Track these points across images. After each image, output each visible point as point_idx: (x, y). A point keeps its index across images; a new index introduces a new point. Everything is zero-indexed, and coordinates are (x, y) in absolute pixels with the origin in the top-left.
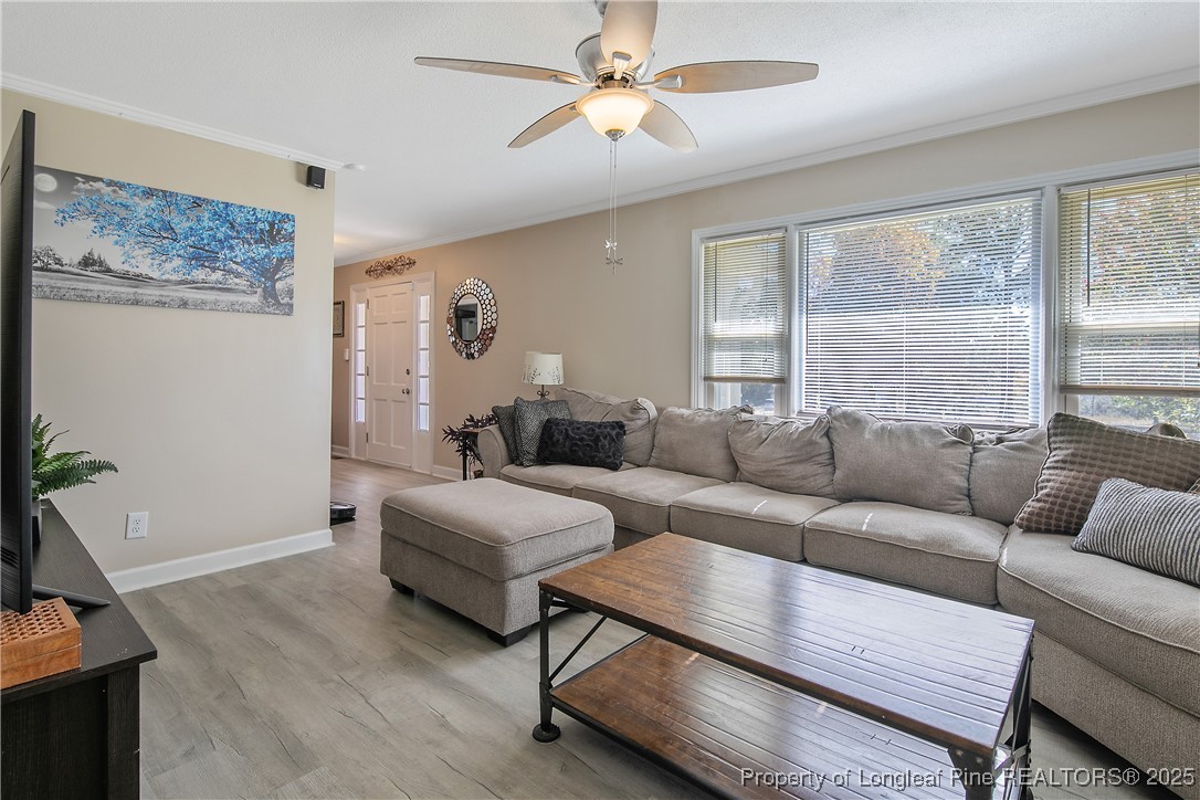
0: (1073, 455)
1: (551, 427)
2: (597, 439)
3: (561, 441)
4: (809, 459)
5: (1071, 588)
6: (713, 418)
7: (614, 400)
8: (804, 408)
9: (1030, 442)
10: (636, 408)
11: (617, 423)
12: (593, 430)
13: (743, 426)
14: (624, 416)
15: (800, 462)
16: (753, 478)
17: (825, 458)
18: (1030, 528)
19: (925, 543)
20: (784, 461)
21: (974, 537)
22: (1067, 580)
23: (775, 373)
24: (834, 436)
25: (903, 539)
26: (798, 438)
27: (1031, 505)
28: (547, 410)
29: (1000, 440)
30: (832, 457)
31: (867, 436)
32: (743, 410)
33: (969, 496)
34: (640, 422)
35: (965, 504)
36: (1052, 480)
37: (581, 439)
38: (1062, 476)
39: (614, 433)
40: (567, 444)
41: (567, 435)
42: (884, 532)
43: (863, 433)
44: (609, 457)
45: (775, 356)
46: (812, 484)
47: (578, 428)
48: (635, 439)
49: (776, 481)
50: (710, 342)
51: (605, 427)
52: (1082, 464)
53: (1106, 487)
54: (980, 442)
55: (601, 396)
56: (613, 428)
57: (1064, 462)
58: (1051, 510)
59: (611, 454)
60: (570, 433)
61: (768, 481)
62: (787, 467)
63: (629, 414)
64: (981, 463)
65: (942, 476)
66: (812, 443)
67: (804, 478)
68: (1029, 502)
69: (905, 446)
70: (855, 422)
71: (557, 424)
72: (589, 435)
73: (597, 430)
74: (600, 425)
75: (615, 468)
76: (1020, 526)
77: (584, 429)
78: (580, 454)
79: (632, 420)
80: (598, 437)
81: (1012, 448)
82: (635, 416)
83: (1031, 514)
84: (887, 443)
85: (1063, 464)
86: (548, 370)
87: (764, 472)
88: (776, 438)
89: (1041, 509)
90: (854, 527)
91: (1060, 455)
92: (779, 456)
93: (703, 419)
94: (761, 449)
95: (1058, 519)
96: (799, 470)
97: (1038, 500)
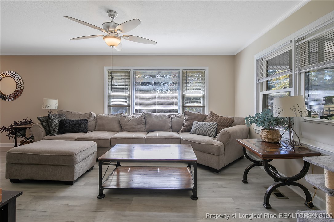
0: (189, 118)
1: (63, 122)
2: (80, 125)
3: (68, 126)
4: (141, 124)
5: (193, 139)
6: (114, 116)
7: (82, 113)
8: (135, 113)
9: (181, 116)
10: (91, 115)
11: (85, 119)
12: (79, 122)
13: (123, 118)
14: (87, 117)
15: (139, 125)
16: (127, 130)
17: (144, 123)
18: (183, 132)
19: (169, 137)
20: (135, 125)
21: (175, 135)
22: (192, 138)
23: (128, 105)
24: (146, 118)
25: (165, 137)
26: (138, 119)
27: (183, 128)
28: (59, 117)
29: (176, 117)
30: (145, 123)
31: (153, 118)
32: (122, 114)
33: (171, 128)
34: (92, 119)
35: (171, 129)
36: (186, 123)
37: (75, 125)
38: (187, 122)
39: (85, 122)
40: (70, 127)
41: (70, 124)
42: (161, 136)
43: (152, 117)
44: (85, 129)
45: (127, 100)
46: (141, 129)
47: (73, 122)
48: (91, 123)
49: (133, 130)
50: (109, 97)
51: (82, 121)
52: (190, 119)
53: (194, 123)
54: (172, 117)
55: (76, 112)
56: (85, 121)
57: (187, 119)
58: (186, 128)
59: (85, 128)
60: (71, 123)
61: (131, 130)
62: (136, 126)
63: (89, 117)
64: (173, 121)
65: (167, 124)
66: (142, 120)
67: (140, 128)
68: (183, 127)
69: (160, 119)
70: (150, 115)
71: (65, 121)
72: (77, 124)
73: (80, 122)
74: (80, 120)
75: (86, 132)
76: (181, 131)
77: (75, 122)
78: (75, 129)
79: (90, 118)
80: (80, 124)
81: (178, 118)
82: (90, 117)
83: (183, 129)
84: (157, 118)
85: (187, 120)
86: (53, 105)
87: (130, 128)
88: (133, 120)
89: (185, 128)
90: (156, 136)
91: (187, 118)
92: (133, 124)
93: (111, 117)
94: (129, 123)
95: (187, 129)
96: (139, 126)
97: (184, 126)
